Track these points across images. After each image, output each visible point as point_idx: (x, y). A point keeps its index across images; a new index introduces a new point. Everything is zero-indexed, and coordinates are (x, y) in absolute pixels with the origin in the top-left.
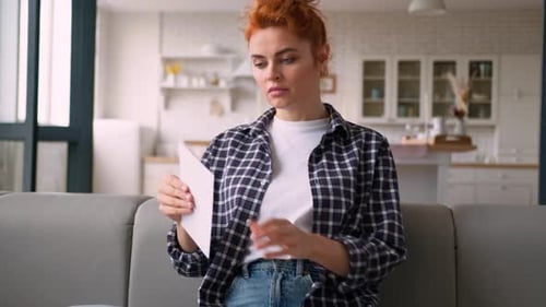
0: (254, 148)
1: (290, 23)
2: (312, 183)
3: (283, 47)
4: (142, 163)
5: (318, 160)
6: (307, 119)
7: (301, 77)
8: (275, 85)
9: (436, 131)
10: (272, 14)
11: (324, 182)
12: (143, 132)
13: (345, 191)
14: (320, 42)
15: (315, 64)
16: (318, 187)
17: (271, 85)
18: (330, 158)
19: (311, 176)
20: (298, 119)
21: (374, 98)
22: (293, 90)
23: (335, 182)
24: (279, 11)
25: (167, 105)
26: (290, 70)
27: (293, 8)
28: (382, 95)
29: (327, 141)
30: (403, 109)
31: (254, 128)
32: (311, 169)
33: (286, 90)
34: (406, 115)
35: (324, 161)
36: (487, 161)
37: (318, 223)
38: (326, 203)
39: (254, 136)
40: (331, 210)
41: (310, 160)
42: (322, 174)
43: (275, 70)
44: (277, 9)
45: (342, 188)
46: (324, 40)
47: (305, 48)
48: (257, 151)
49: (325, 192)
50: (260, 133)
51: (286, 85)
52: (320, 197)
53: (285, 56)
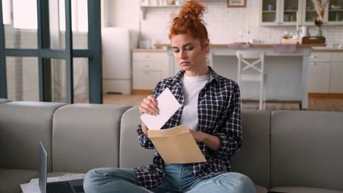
0: (175, 89)
1: (189, 32)
2: (199, 107)
3: (187, 43)
4: (131, 53)
5: (203, 95)
6: (200, 75)
7: (195, 56)
8: (184, 61)
9: (303, 34)
10: (181, 28)
11: (204, 107)
12: (131, 34)
13: (214, 112)
14: (204, 38)
15: (202, 49)
16: (201, 109)
17: (182, 61)
18: (208, 94)
19: (199, 104)
20: (195, 75)
21: (270, 10)
22: (192, 63)
23: (209, 107)
24: (184, 27)
25: (145, 17)
26: (190, 53)
27: (190, 24)
28: (274, 8)
29: (208, 86)
30: (287, 16)
31: (174, 79)
32: (199, 100)
33: (189, 62)
34: (289, 20)
35: (206, 96)
36: (339, 48)
37: (201, 126)
38: (204, 117)
39: (175, 83)
40: (207, 120)
41: (199, 95)
42: (204, 103)
43: (183, 54)
44: (182, 25)
45: (212, 110)
46: (207, 37)
47: (197, 42)
48: (177, 90)
49: (204, 112)
50: (178, 82)
51: (189, 60)
52: (202, 114)
53: (187, 48)
